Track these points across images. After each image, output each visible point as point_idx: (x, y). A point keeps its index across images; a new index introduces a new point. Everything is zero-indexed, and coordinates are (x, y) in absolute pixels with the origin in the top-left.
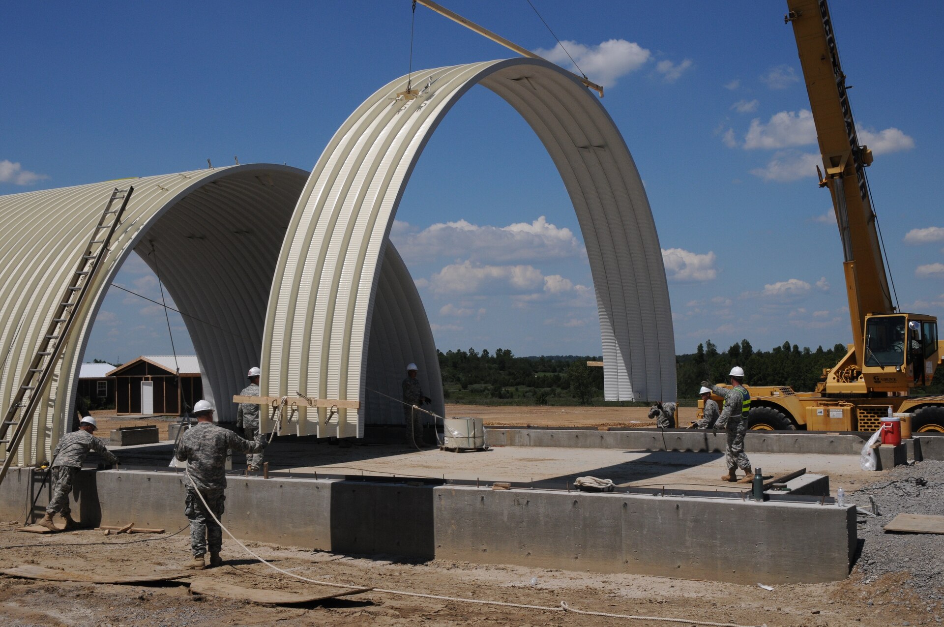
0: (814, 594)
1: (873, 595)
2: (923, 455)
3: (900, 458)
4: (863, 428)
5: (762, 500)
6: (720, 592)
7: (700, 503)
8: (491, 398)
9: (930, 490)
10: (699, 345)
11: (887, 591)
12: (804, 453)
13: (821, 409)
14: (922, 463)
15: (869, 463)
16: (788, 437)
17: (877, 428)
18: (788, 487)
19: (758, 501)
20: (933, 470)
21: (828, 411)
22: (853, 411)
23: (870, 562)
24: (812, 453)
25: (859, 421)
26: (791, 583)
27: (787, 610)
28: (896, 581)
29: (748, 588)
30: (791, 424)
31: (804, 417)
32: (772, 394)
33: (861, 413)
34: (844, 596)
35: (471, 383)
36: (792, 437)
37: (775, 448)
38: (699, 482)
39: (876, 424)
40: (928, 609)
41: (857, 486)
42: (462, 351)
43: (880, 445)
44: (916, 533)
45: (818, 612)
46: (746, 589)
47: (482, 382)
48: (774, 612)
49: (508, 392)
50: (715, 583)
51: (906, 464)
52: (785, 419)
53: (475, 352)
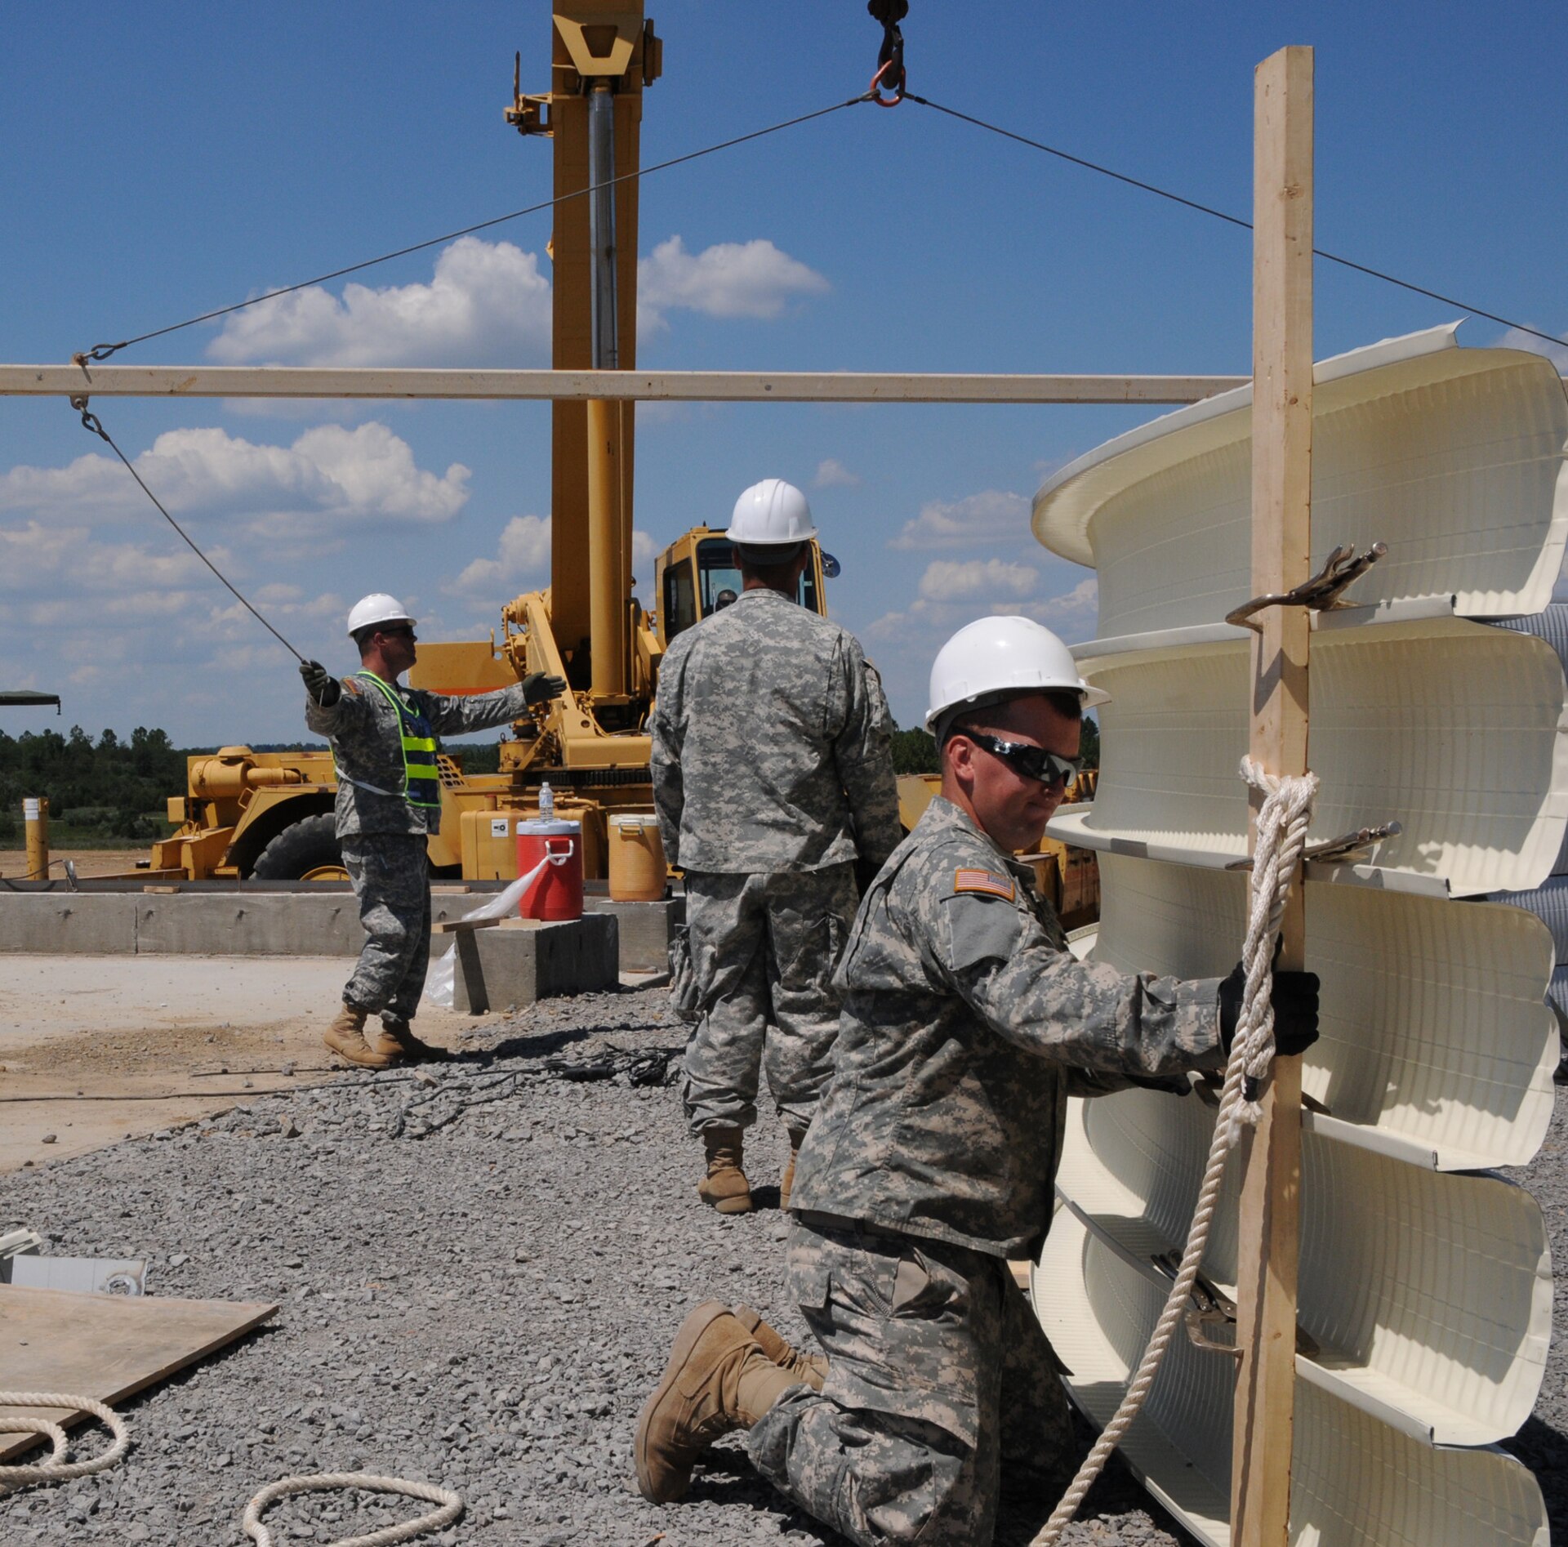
8: (111, 838)
13: (502, 817)
31: (456, 843)
35: (71, 806)
42: (53, 733)
47: (96, 802)
49: (150, 823)
53: (85, 734)
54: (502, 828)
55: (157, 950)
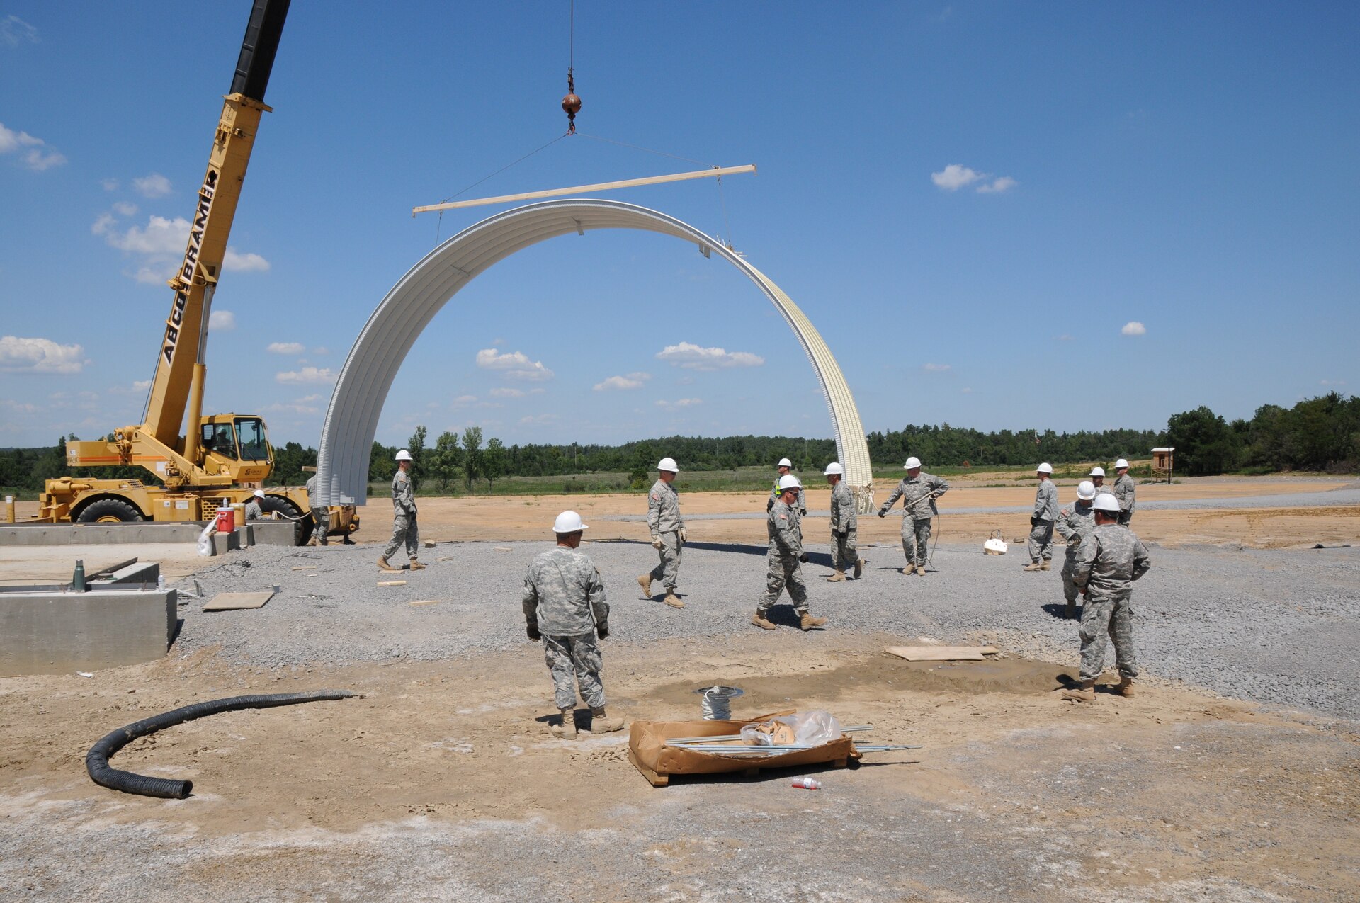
0: (132, 675)
1: (188, 668)
2: (255, 540)
3: (233, 543)
4: (206, 518)
5: (83, 591)
6: (35, 685)
7: (14, 599)
9: (253, 571)
10: (61, 437)
11: (201, 663)
12: (147, 542)
13: (168, 501)
14: (254, 547)
15: (206, 549)
16: (130, 527)
17: (213, 518)
18: (115, 577)
19: (79, 592)
20: (260, 553)
21: (175, 503)
22: (198, 502)
23: (187, 639)
24: (155, 542)
25: (204, 512)
26: (111, 667)
27: (103, 693)
28: (209, 654)
29: (68, 677)
30: (138, 515)
31: (151, 509)
32: (120, 487)
33: (205, 504)
34: (161, 673)
36: (136, 528)
37: (119, 539)
38: (29, 577)
39: (213, 514)
40: (234, 674)
41: (190, 571)
43: (215, 533)
44: (231, 610)
45: (134, 691)
46: (64, 679)
48: (89, 698)
50: (31, 677)
51: (239, 548)
52: (132, 512)
54: (168, 504)
55: (78, 543)
